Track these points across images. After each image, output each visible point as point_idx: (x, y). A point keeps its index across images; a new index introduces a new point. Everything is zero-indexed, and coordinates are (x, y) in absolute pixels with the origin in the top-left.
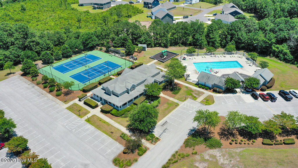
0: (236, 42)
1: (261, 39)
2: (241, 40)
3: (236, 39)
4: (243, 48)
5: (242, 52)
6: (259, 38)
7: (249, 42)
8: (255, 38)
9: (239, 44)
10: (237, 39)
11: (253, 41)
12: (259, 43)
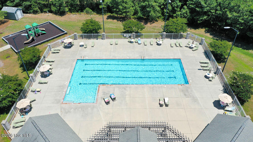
0: (192, 11)
1: (246, 9)
2: (202, 7)
3: (192, 4)
4: (204, 25)
5: (202, 31)
6: (242, 6)
7: (218, 12)
8: (232, 4)
9: (197, 15)
10: (194, 4)
11: (228, 13)
12: (239, 17)
